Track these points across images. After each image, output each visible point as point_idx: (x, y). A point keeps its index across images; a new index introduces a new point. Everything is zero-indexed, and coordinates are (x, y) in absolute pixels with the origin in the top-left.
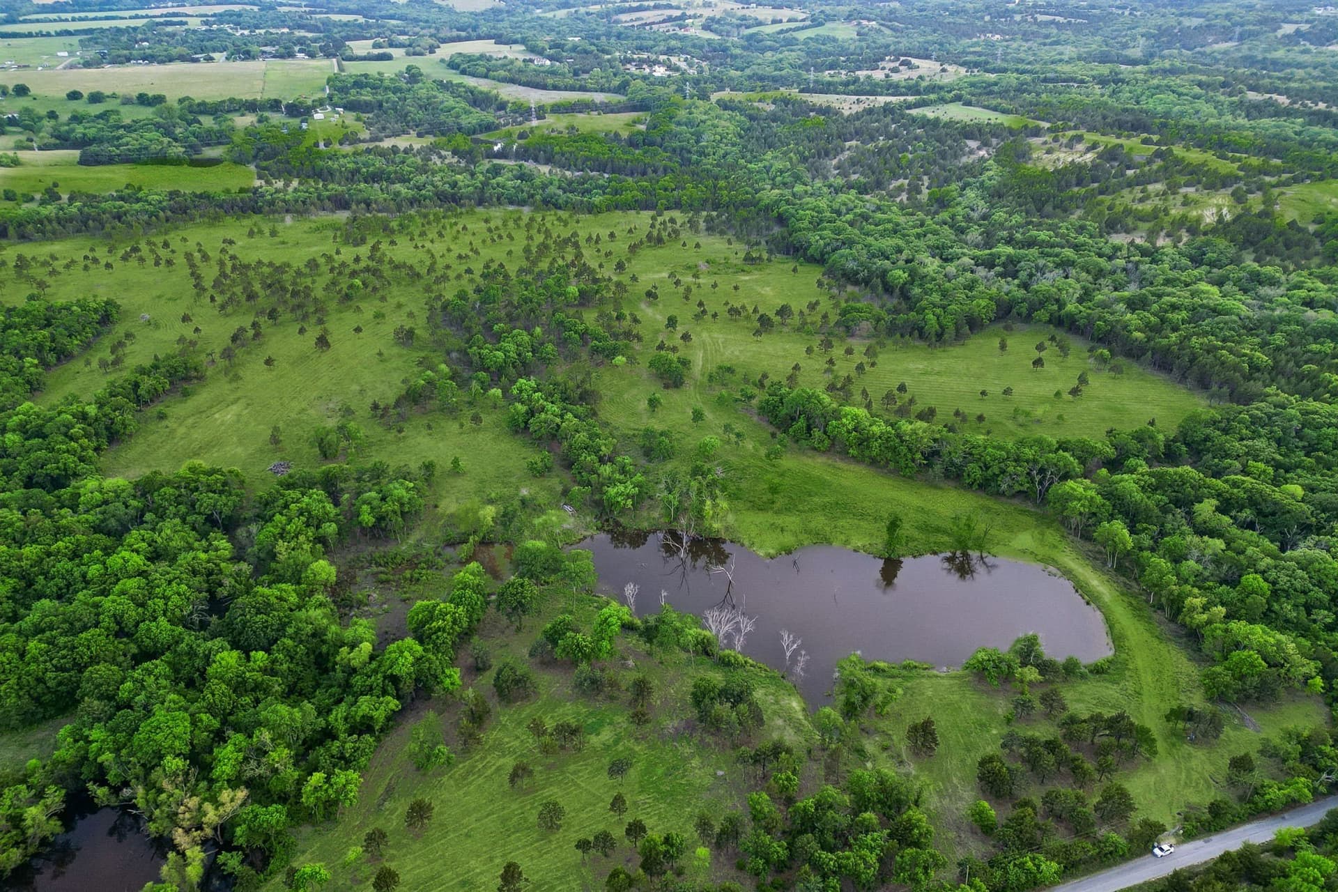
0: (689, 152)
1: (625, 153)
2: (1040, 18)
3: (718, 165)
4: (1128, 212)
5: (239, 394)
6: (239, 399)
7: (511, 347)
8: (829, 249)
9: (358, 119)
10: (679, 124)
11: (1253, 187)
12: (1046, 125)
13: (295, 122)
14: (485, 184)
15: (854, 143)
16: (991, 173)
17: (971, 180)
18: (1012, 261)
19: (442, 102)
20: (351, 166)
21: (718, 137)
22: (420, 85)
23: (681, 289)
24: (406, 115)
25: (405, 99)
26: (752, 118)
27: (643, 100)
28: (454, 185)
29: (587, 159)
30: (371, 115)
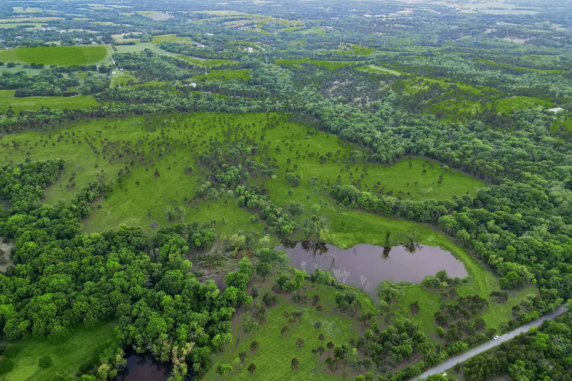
0: (274, 87)
1: (248, 88)
2: (396, 25)
3: (286, 93)
4: (444, 110)
5: (128, 196)
6: (128, 198)
7: (232, 173)
8: (339, 128)
9: (131, 74)
10: (266, 75)
11: (488, 100)
12: (409, 74)
13: (104, 75)
14: (195, 103)
15: (336, 82)
16: (392, 95)
17: (385, 98)
18: (407, 131)
19: (165, 66)
20: (136, 95)
21: (283, 81)
22: (153, 58)
23: (288, 147)
24: (151, 72)
25: (149, 64)
26: (295, 72)
27: (249, 64)
28: (182, 103)
29: (233, 91)
30: (136, 72)
